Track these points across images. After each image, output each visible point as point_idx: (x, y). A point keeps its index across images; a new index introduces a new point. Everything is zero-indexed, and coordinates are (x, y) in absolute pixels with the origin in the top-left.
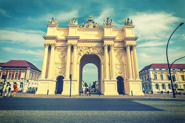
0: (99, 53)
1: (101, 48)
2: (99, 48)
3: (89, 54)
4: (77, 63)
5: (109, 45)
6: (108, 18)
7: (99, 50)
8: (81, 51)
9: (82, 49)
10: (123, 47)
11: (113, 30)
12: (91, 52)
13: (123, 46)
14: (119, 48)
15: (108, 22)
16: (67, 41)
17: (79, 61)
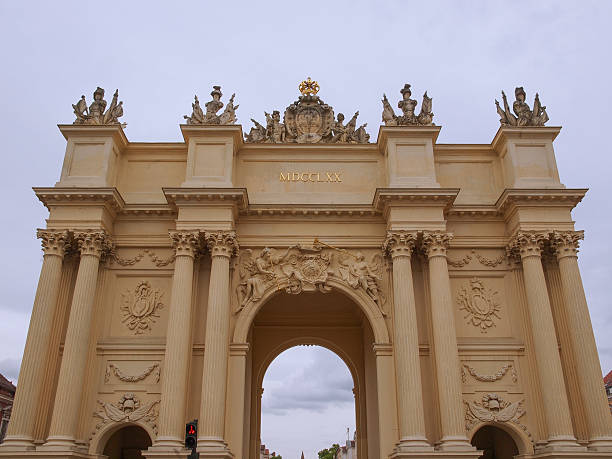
0: (360, 285)
1: (375, 253)
2: (359, 254)
3: (306, 289)
4: (232, 348)
5: (420, 236)
6: (407, 86)
7: (362, 265)
8: (255, 271)
9: (261, 263)
10: (503, 248)
11: (435, 154)
12: (313, 280)
13: (499, 243)
14: (478, 252)
15: (405, 110)
16: (175, 214)
17: (241, 336)
